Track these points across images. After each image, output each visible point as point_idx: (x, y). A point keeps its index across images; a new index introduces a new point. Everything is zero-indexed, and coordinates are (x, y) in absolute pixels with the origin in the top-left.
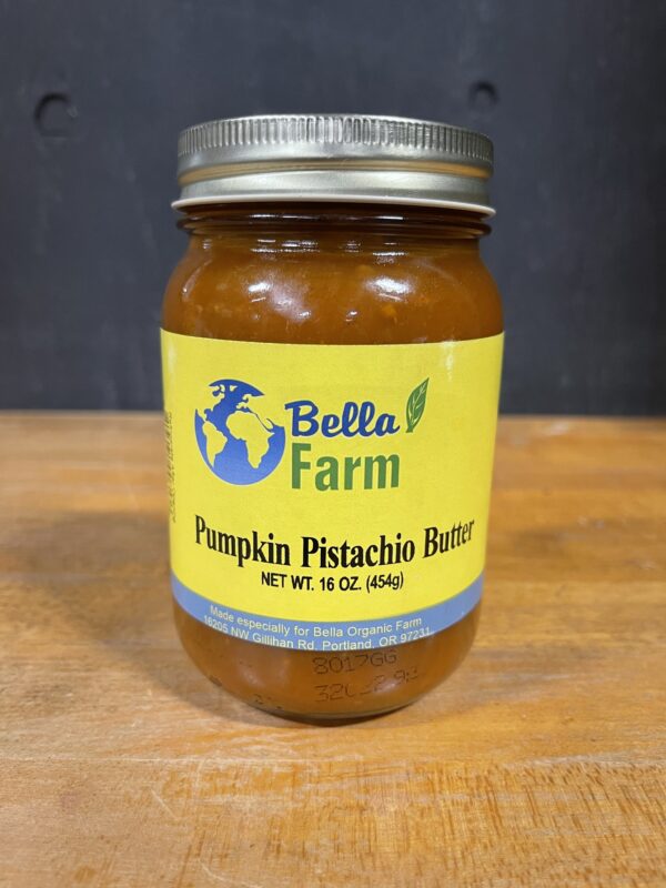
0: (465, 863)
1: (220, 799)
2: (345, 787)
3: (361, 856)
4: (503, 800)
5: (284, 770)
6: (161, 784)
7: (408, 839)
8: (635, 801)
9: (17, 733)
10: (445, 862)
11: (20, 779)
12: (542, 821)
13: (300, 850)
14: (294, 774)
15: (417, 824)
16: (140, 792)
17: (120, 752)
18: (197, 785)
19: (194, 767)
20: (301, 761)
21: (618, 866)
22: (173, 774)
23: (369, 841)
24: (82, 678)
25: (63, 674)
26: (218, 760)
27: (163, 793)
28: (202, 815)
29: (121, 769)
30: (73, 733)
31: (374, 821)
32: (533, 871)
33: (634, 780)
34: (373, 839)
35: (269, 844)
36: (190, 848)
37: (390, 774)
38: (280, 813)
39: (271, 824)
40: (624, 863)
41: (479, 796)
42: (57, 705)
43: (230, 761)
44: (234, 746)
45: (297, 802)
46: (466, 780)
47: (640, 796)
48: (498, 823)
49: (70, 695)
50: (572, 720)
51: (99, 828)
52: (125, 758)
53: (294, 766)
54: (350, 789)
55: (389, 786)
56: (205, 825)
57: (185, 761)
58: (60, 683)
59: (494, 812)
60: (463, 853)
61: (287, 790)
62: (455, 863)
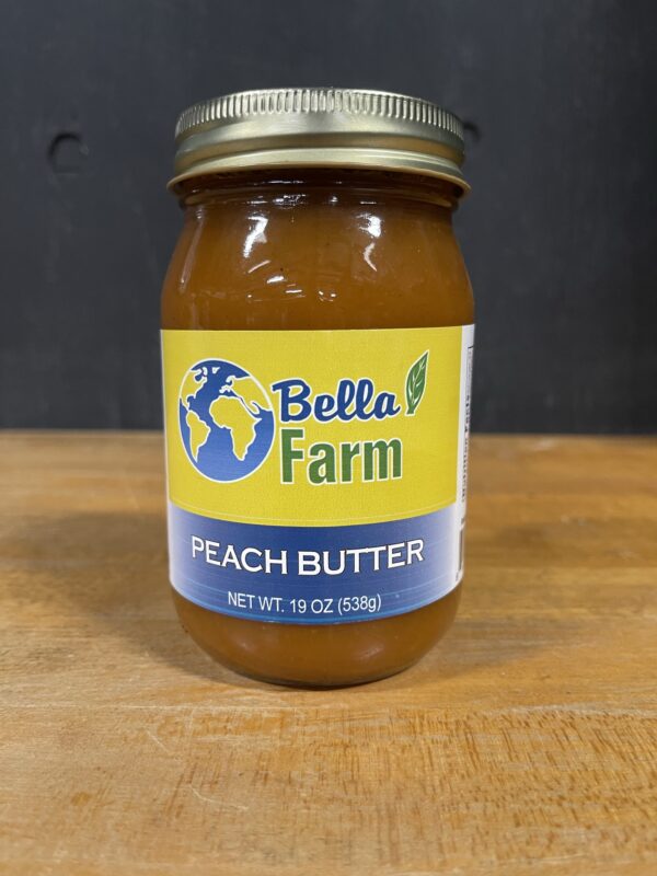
0: (442, 790)
1: (212, 738)
2: (330, 729)
3: (344, 783)
4: (480, 739)
5: (273, 716)
6: (156, 725)
7: (389, 770)
8: (607, 742)
9: (20, 686)
10: (424, 787)
11: (22, 722)
12: (517, 756)
13: (286, 778)
14: (282, 719)
15: (398, 758)
16: (136, 732)
17: (118, 700)
18: (190, 727)
19: (187, 713)
20: (289, 709)
21: (591, 794)
22: (167, 718)
23: (352, 771)
24: (82, 642)
25: (65, 640)
26: (211, 707)
27: (159, 733)
28: (194, 750)
29: (118, 714)
30: (73, 685)
31: (357, 756)
32: (508, 798)
33: (607, 725)
34: (356, 769)
35: (257, 773)
36: (182, 777)
37: (374, 718)
38: (269, 749)
39: (260, 757)
40: (597, 792)
41: (458, 736)
42: (60, 664)
43: (223, 708)
44: (227, 696)
45: (285, 740)
46: (446, 724)
47: (612, 738)
48: (475, 758)
49: (70, 656)
50: (548, 677)
51: (95, 761)
52: (123, 706)
53: (282, 712)
54: (335, 731)
55: (372, 729)
56: (197, 758)
57: (179, 708)
58: (62, 646)
59: (472, 749)
60: (441, 781)
61: (275, 731)
62: (434, 790)
